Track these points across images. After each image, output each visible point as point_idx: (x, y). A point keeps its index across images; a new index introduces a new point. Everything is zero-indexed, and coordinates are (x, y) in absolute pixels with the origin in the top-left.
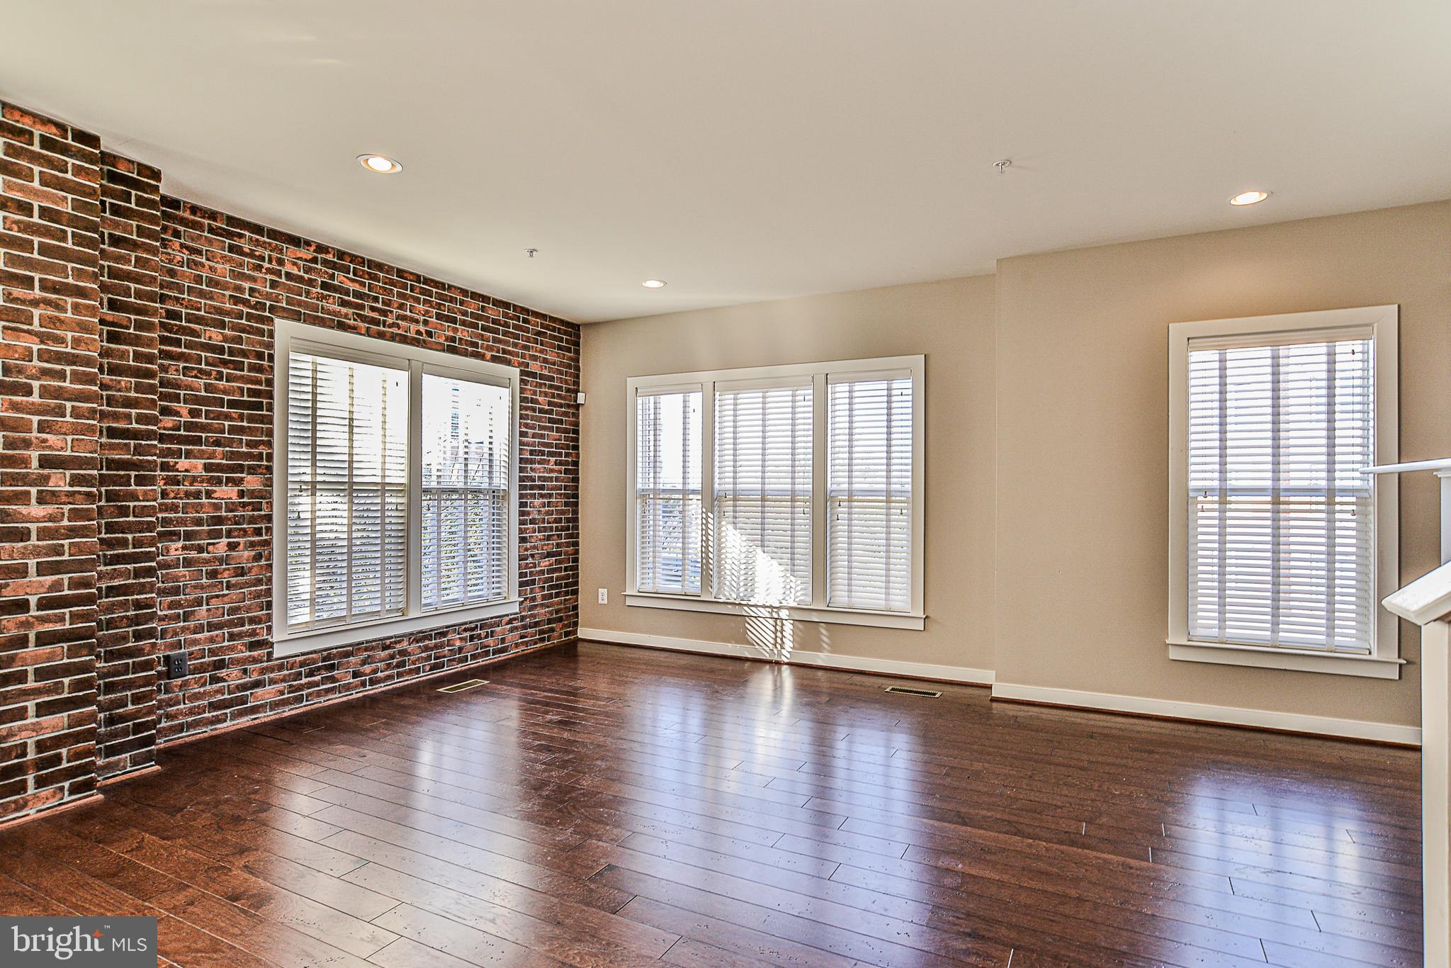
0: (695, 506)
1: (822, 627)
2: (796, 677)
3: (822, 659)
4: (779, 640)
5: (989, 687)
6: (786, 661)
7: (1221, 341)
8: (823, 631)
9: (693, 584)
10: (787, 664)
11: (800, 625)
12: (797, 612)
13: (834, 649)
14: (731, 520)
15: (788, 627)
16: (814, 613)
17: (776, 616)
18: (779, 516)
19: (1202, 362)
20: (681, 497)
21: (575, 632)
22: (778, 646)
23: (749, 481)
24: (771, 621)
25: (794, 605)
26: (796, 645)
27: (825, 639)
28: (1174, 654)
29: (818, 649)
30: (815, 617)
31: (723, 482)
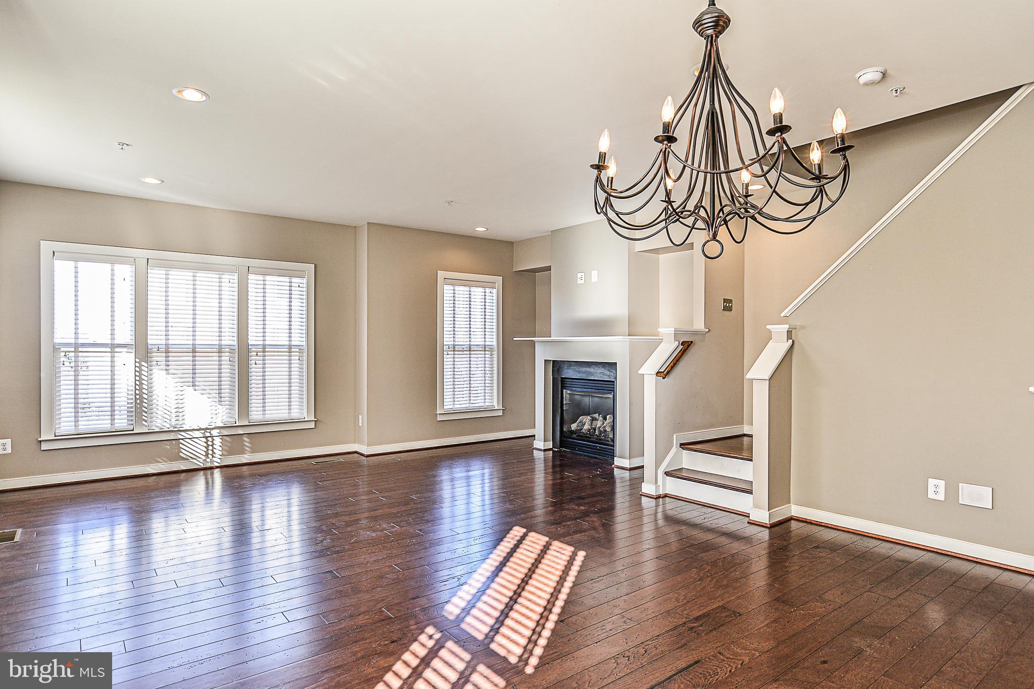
0: (126, 360)
1: (245, 436)
2: (225, 476)
3: (246, 458)
4: (210, 452)
5: (358, 452)
6: (217, 465)
7: (455, 282)
8: (246, 439)
9: (122, 422)
10: (217, 467)
11: (227, 439)
12: (227, 429)
13: (253, 451)
14: (164, 367)
15: (218, 441)
16: (240, 428)
17: (208, 434)
18: (207, 365)
20: (109, 350)
22: (210, 456)
23: (180, 337)
24: (204, 440)
25: (222, 425)
26: (225, 453)
27: (247, 444)
28: (441, 418)
29: (243, 452)
30: (240, 431)
31: (155, 338)
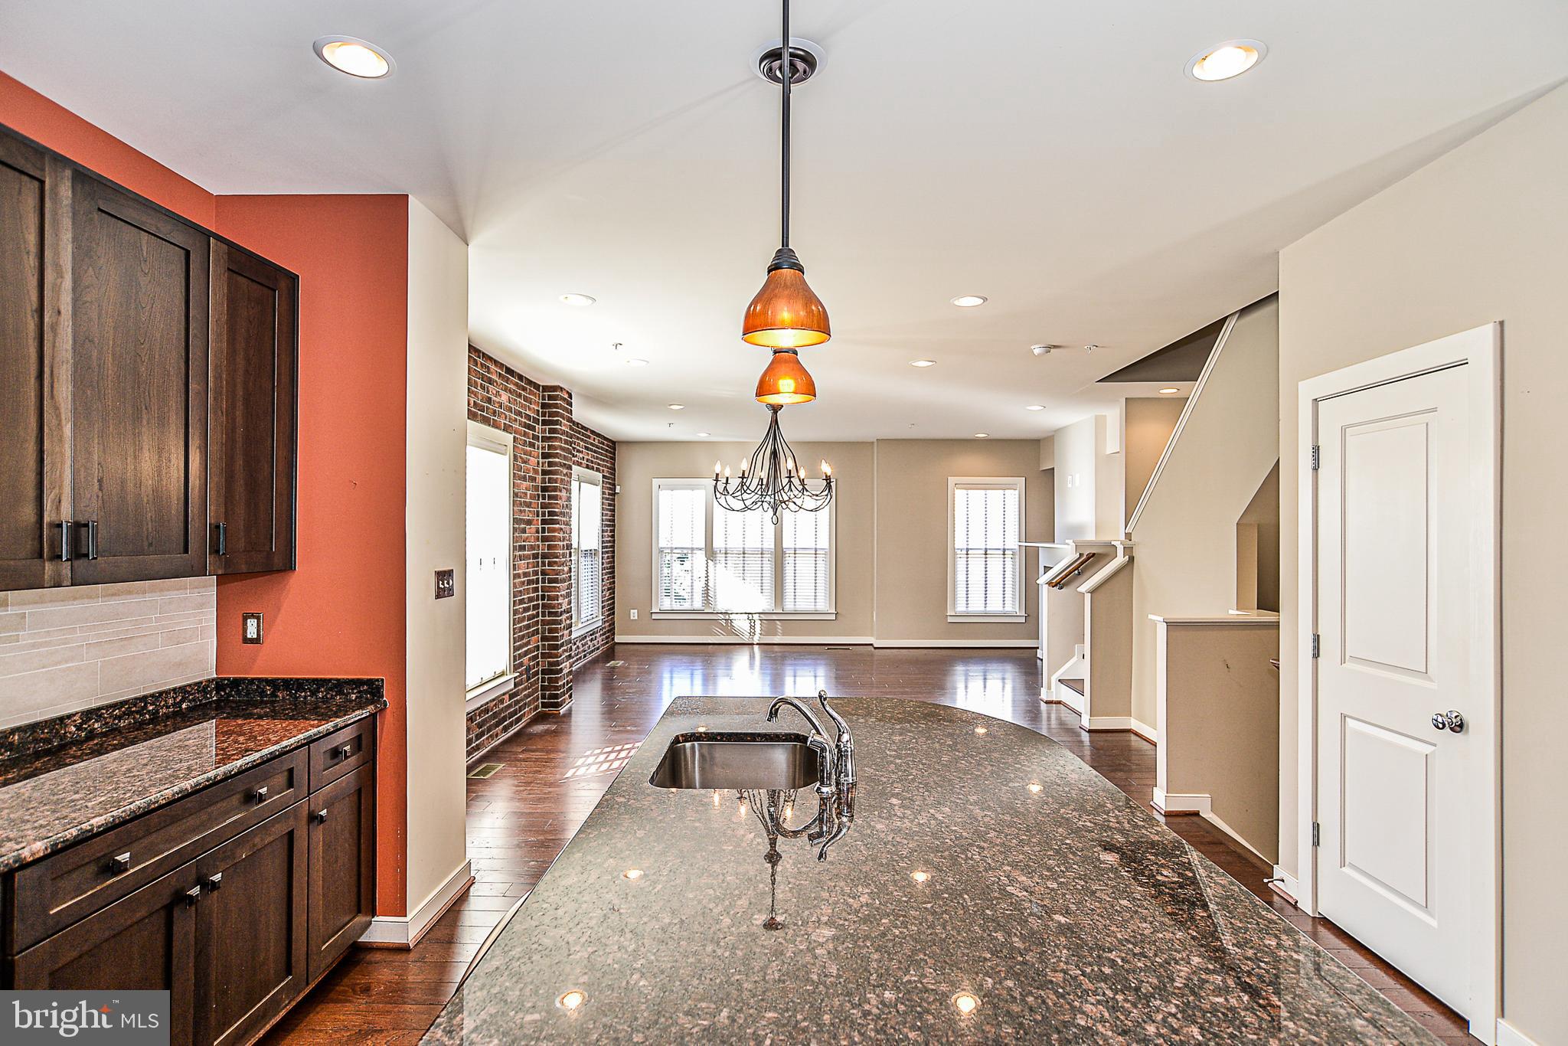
0: (700, 557)
1: (778, 622)
2: (762, 652)
3: (777, 640)
4: (753, 632)
5: (871, 645)
6: (757, 642)
7: (969, 487)
8: (779, 624)
9: (698, 604)
10: (757, 644)
11: (765, 622)
12: (765, 615)
13: (784, 634)
14: (724, 565)
15: (758, 623)
16: (774, 615)
17: (751, 618)
18: (754, 564)
19: (960, 495)
20: (691, 552)
21: (613, 639)
22: (752, 635)
23: (735, 543)
24: (749, 621)
25: (761, 611)
26: (763, 633)
27: (780, 628)
28: (950, 620)
29: (775, 634)
30: (774, 617)
31: (718, 543)
